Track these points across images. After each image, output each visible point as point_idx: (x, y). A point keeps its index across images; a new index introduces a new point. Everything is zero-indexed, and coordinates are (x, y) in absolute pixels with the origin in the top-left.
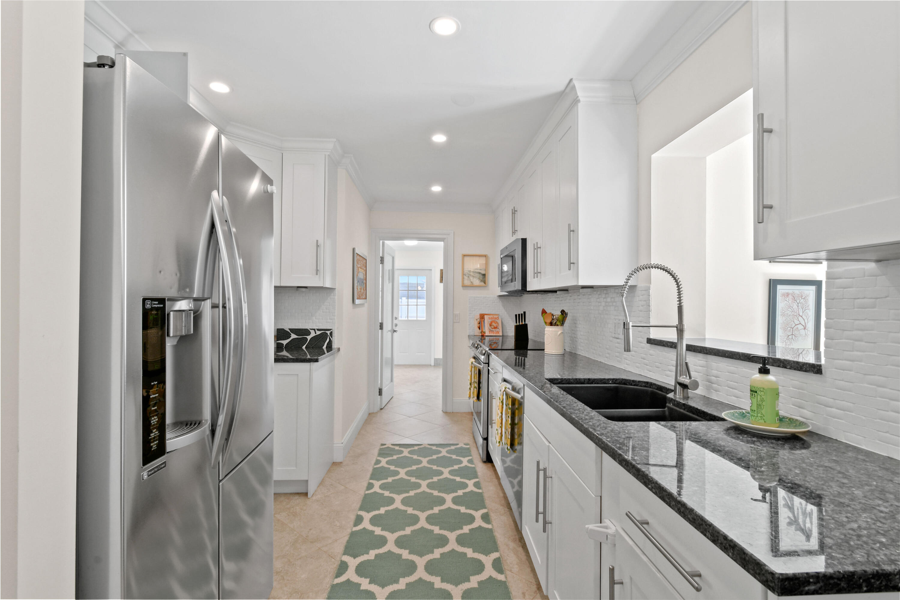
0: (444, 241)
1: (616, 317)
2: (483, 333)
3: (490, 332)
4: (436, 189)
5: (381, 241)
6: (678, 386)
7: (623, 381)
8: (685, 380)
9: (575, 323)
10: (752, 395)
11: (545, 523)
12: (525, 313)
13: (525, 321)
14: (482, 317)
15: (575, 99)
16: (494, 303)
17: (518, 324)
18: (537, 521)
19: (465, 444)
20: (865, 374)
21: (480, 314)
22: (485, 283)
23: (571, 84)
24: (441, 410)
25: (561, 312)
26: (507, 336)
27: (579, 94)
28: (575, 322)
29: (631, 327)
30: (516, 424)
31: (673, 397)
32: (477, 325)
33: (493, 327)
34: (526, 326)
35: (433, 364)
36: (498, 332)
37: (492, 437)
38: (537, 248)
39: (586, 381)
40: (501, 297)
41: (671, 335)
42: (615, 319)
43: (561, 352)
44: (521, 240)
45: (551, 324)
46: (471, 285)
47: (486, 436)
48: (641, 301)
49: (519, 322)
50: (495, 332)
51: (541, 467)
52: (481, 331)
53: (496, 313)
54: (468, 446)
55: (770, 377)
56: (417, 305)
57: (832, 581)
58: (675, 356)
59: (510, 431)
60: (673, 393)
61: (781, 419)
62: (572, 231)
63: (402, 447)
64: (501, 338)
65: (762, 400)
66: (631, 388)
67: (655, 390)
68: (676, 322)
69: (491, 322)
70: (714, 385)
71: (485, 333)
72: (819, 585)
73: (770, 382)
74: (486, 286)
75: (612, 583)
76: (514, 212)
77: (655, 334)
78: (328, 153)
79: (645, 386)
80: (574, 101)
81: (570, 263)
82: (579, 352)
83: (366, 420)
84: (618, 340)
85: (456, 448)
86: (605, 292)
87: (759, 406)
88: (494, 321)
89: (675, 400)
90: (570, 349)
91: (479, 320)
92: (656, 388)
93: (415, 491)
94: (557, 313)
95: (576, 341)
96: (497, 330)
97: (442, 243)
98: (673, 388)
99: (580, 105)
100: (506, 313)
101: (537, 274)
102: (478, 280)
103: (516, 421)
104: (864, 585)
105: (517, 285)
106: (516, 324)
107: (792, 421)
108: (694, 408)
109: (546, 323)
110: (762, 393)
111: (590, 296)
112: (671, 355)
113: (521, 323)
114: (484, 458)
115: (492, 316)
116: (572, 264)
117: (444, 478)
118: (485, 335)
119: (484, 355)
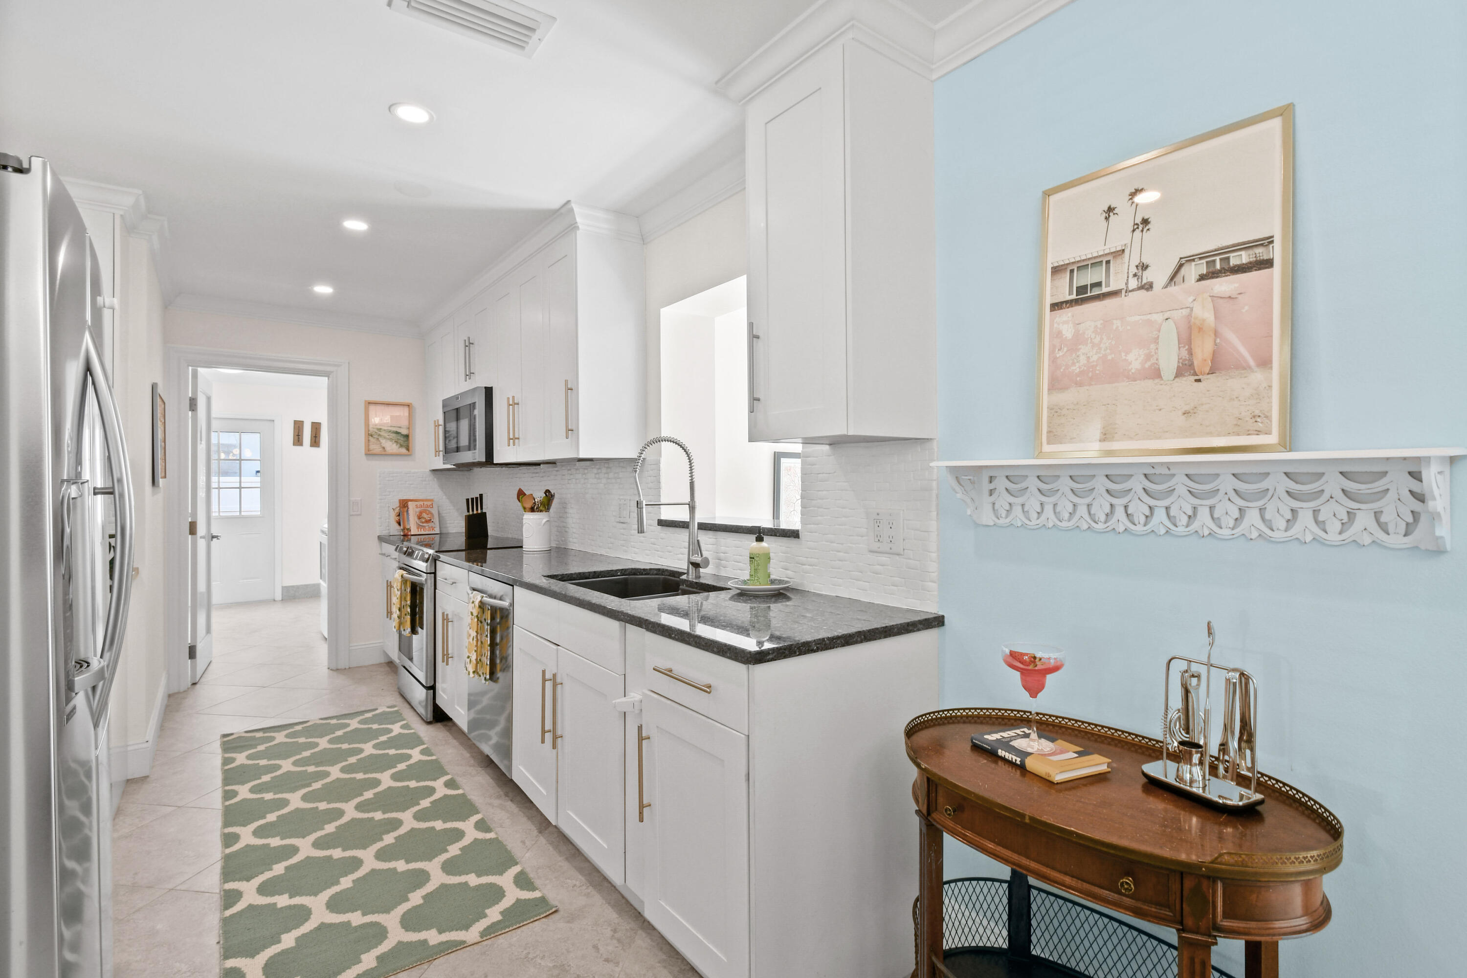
0: (328, 377)
1: (622, 497)
2: (406, 531)
3: (418, 528)
4: (323, 290)
5: (190, 368)
6: (691, 566)
7: (633, 571)
8: (697, 559)
9: (565, 508)
10: (751, 561)
11: (555, 738)
12: (481, 496)
13: (482, 508)
14: (404, 504)
15: (572, 225)
16: (424, 482)
17: (471, 513)
18: (543, 742)
19: (388, 707)
20: (824, 534)
21: (400, 501)
22: (408, 450)
23: (568, 206)
24: (327, 667)
25: (545, 493)
26: (448, 534)
27: (578, 220)
28: (564, 505)
29: (644, 506)
30: (497, 644)
31: (686, 578)
32: (393, 519)
33: (424, 520)
34: (483, 516)
35: (278, 596)
36: (433, 529)
37: (443, 682)
38: (513, 404)
39: (591, 575)
40: (436, 472)
41: (682, 514)
42: (620, 500)
43: (545, 547)
44: (484, 390)
45: (532, 510)
46: (383, 453)
47: (431, 684)
48: (650, 477)
49: (473, 510)
50: (427, 527)
51: (548, 676)
52: (402, 527)
53: (429, 498)
54: (396, 709)
55: (764, 544)
56: (240, 488)
57: (781, 651)
58: (688, 537)
59: (489, 654)
60: (686, 575)
61: (773, 582)
62: (570, 389)
63: (268, 732)
64: (437, 538)
65: (758, 565)
66: (642, 578)
67: (667, 577)
68: (688, 499)
69: (421, 513)
70: (722, 562)
71: (409, 530)
72: (774, 655)
73: (764, 548)
74: (409, 453)
75: (641, 739)
76: (469, 344)
77: (667, 514)
78: (122, 213)
79: (657, 574)
80: (569, 227)
81: (569, 430)
82: (571, 546)
83: (167, 706)
84: (624, 525)
85: (374, 716)
86: (606, 465)
87: (756, 570)
88: (425, 511)
89: (687, 581)
90: (557, 542)
91: (397, 510)
92: (668, 574)
93: (321, 781)
94: (539, 496)
95: (566, 532)
96: (430, 524)
97: (325, 380)
98: (686, 571)
99: (579, 233)
100: (444, 497)
101: (513, 439)
102: (395, 444)
103: (498, 640)
104: (797, 651)
105: (479, 455)
106: (468, 514)
107: (780, 582)
108: (705, 584)
109: (525, 508)
110: (758, 559)
111: (586, 471)
112: (682, 536)
113: (475, 512)
114: (429, 716)
115: (422, 503)
116: (571, 431)
117: (368, 756)
118: (409, 534)
119: (427, 561)
